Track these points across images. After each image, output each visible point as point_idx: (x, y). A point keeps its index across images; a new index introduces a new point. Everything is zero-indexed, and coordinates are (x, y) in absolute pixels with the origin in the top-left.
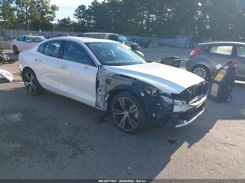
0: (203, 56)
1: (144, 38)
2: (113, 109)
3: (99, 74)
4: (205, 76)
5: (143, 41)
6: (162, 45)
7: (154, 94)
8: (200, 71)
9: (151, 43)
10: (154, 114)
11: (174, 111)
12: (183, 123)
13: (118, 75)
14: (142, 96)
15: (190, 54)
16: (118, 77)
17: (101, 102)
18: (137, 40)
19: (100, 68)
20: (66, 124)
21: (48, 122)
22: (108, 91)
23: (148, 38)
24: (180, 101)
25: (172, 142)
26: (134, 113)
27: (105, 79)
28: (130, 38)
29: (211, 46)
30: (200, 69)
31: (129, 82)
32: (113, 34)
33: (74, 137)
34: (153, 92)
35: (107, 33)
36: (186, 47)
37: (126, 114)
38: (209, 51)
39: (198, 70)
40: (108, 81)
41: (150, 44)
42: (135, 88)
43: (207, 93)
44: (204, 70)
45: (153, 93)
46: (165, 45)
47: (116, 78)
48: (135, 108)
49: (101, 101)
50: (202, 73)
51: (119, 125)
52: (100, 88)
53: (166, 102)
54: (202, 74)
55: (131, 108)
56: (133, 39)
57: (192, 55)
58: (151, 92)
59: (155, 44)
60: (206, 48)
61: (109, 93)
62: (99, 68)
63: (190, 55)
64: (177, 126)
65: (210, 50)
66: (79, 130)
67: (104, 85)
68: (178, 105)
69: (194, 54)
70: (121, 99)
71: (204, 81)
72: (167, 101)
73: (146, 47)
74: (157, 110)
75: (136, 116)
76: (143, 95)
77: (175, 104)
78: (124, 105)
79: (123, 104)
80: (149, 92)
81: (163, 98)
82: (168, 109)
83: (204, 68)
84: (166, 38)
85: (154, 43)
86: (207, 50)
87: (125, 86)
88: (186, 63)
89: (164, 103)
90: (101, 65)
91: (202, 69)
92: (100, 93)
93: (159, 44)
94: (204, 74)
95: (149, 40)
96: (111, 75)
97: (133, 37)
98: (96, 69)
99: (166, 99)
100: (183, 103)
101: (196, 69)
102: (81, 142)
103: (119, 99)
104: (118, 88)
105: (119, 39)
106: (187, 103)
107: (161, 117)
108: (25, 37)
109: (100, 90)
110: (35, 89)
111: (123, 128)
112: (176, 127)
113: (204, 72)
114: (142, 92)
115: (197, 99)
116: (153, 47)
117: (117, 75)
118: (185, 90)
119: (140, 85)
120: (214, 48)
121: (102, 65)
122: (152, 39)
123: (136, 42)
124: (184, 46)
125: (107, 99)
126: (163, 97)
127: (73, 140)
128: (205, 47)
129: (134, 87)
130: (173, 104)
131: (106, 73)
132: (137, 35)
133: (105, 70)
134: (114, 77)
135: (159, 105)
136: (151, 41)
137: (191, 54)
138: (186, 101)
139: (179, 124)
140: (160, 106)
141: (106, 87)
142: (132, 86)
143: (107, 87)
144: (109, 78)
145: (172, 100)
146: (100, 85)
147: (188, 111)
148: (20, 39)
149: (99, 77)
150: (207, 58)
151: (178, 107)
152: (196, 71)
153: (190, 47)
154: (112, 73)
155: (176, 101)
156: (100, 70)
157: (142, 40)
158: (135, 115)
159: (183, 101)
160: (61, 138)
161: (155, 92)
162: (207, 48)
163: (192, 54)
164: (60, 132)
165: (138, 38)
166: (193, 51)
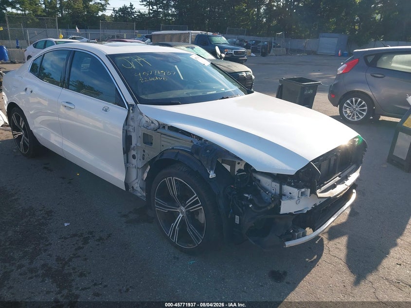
0: (362, 75)
1: (261, 39)
2: (157, 200)
3: (131, 123)
4: (365, 114)
5: (259, 44)
6: (292, 51)
7: (240, 171)
8: (356, 104)
9: (274, 47)
10: (238, 217)
11: (282, 212)
12: (304, 235)
13: (166, 128)
14: (210, 177)
15: (337, 71)
16: (166, 131)
17: (137, 181)
18: (249, 42)
19: (132, 110)
20: (66, 225)
21: (31, 220)
22: (148, 158)
23: (269, 39)
24: (296, 190)
25: (277, 276)
26: (197, 212)
27: (141, 134)
28: (235, 38)
29: (379, 55)
30: (356, 101)
31: (186, 144)
32: (204, 33)
33: (70, 260)
34: (237, 167)
35: (192, 31)
36: (337, 55)
37: (182, 213)
38: (376, 64)
39: (352, 102)
40: (147, 140)
41: (272, 50)
42: (198, 158)
43: (362, 163)
44: (364, 102)
45: (237, 169)
46: (299, 51)
47: (162, 134)
48: (197, 202)
49: (136, 179)
50: (360, 107)
51: (169, 234)
52: (133, 152)
53: (265, 190)
54: (360, 110)
55: (189, 202)
56: (241, 40)
57: (341, 72)
58: (233, 167)
59: (281, 49)
60: (370, 59)
61: (150, 163)
62: (129, 110)
63: (338, 73)
64: (289, 244)
65: (378, 61)
66: (86, 241)
67: (140, 145)
68: (291, 198)
69: (346, 71)
70: (170, 179)
71: (356, 138)
72: (269, 188)
73: (264, 55)
74: (244, 208)
75: (202, 218)
76: (212, 175)
77: (285, 195)
78: (176, 193)
79: (174, 192)
80: (228, 168)
81: (259, 181)
82: (269, 208)
83: (363, 99)
84: (300, 38)
85: (279, 47)
86: (372, 63)
87: (178, 152)
88: (330, 89)
89: (262, 191)
90: (133, 103)
91: (360, 99)
92: (134, 161)
93: (287, 49)
94: (364, 110)
95: (270, 43)
96: (152, 125)
97: (242, 37)
98: (123, 112)
99: (266, 182)
100: (303, 194)
101: (348, 101)
102: (82, 275)
103: (167, 180)
104: (164, 157)
105: (213, 42)
106: (313, 192)
107: (253, 225)
108: (46, 41)
109: (134, 157)
110: (28, 145)
111: (175, 239)
112: (285, 245)
113: (363, 106)
114: (212, 169)
115: (338, 178)
116: (276, 55)
117: (164, 127)
118: (309, 165)
119: (208, 151)
120: (385, 58)
121: (136, 103)
122: (275, 39)
123: (245, 47)
124: (333, 53)
125: (145, 175)
126: (259, 177)
127: (66, 267)
128: (367, 56)
129: (195, 156)
130: (281, 195)
131: (144, 121)
132: (249, 33)
133: (141, 114)
134: (158, 130)
135: (248, 197)
136: (273, 44)
137: (340, 70)
138: (310, 190)
139: (293, 238)
140: (251, 201)
141: (144, 151)
142: (191, 153)
143: (146, 151)
144: (149, 132)
145: (278, 185)
146: (132, 146)
147: (316, 208)
148: (39, 45)
149: (131, 129)
150: (370, 79)
151: (292, 202)
152: (348, 104)
153: (343, 53)
154: (155, 122)
155: (287, 189)
156: (131, 115)
157: (257, 42)
158: (199, 215)
159: (303, 190)
160: (42, 262)
161: (242, 168)
162: (372, 59)
163: (342, 70)
164: (47, 245)
165: (250, 39)
166: (343, 64)
